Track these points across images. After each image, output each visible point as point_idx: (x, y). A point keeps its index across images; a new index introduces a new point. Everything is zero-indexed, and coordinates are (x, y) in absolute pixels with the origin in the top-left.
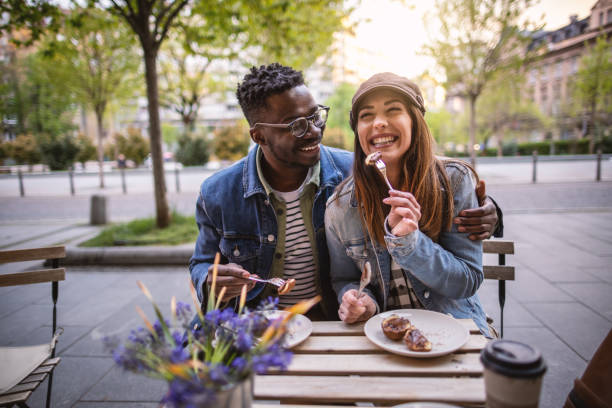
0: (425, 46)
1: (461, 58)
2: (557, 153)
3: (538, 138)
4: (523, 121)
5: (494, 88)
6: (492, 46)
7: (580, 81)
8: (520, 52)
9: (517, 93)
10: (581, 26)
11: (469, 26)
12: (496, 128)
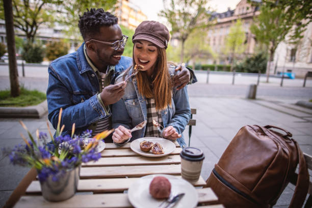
0: (162, 12)
1: (179, 20)
2: (218, 70)
3: (210, 63)
4: (205, 54)
5: (193, 37)
6: (193, 16)
7: (229, 38)
8: (206, 21)
9: (203, 40)
10: (232, 13)
11: (184, 5)
12: (193, 56)
